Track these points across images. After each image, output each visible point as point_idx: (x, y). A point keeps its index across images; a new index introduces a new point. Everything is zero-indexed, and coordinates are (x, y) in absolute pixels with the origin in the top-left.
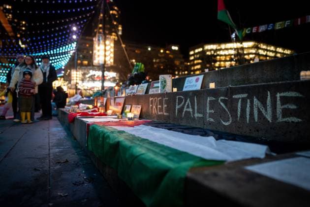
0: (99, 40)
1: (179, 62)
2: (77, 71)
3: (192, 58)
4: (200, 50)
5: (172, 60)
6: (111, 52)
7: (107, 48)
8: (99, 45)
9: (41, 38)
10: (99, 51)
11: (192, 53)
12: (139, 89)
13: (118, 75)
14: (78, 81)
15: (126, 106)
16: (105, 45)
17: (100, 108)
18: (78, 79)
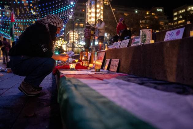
0: (91, 4)
1: (164, 23)
2: (74, 32)
3: (176, 19)
4: (183, 11)
5: (157, 21)
6: (101, 14)
7: (98, 11)
8: (90, 8)
9: (45, 5)
10: (90, 13)
11: (176, 14)
12: (121, 44)
13: (109, 35)
14: (74, 41)
15: (106, 60)
16: (96, 8)
17: (84, 62)
18: (74, 38)
